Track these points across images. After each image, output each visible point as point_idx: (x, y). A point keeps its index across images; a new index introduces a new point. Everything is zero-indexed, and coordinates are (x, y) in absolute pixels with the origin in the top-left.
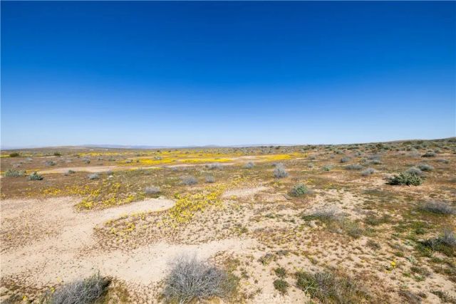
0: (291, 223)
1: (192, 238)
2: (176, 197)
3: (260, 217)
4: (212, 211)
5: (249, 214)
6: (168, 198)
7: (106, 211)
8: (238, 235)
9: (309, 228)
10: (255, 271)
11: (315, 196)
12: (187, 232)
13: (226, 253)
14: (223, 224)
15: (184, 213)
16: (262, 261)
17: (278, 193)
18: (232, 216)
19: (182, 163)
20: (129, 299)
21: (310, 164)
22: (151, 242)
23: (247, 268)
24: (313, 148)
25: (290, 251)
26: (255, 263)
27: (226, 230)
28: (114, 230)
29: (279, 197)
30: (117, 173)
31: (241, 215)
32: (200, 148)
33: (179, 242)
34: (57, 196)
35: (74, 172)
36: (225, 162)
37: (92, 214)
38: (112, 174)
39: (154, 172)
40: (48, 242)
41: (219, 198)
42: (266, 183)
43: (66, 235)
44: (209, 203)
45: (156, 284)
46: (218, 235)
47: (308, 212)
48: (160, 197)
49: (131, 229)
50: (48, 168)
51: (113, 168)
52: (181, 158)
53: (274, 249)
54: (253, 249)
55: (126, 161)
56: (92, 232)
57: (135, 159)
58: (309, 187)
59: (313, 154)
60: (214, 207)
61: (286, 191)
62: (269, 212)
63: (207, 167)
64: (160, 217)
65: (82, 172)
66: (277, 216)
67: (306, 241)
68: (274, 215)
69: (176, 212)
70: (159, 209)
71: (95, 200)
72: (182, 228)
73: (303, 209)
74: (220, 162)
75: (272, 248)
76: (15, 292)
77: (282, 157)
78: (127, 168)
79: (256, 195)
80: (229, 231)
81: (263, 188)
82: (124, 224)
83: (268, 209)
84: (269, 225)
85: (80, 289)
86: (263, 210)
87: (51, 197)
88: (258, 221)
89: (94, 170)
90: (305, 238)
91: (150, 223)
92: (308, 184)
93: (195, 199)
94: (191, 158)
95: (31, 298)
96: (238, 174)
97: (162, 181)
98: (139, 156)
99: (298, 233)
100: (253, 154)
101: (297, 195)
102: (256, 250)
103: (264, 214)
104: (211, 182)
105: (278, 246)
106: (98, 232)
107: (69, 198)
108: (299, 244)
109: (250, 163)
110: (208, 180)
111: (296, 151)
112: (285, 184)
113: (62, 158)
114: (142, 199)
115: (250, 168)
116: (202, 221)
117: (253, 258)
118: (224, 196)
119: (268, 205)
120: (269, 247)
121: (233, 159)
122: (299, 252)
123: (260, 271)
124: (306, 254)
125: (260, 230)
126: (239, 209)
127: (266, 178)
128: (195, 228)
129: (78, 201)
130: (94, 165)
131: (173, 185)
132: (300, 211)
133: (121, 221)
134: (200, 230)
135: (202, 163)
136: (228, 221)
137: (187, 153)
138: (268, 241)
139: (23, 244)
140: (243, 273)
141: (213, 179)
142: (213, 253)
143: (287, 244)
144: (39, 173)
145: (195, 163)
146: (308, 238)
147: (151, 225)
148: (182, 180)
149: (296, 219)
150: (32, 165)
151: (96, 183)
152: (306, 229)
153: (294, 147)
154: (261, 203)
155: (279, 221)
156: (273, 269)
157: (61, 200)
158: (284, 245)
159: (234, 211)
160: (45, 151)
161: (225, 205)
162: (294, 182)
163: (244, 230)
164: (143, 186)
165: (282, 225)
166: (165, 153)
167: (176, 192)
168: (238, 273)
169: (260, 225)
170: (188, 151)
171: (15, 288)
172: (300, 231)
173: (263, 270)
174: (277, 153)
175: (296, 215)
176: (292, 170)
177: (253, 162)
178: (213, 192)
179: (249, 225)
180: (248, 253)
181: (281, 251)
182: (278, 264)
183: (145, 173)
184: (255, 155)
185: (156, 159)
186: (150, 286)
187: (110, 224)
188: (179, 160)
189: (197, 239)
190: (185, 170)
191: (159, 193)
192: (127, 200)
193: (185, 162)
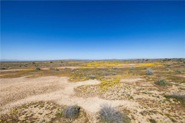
0: (157, 98)
1: (108, 97)
2: (101, 80)
3: (139, 93)
4: (116, 87)
5: (133, 91)
6: (98, 80)
7: (77, 82)
8: (129, 100)
9: (169, 102)
10: (138, 118)
11: (172, 86)
12: (106, 95)
13: (123, 106)
14: (121, 93)
15: (104, 87)
16: (142, 113)
17: (148, 82)
18: (125, 90)
19: (102, 66)
20: (87, 116)
21: (167, 69)
22: (93, 96)
23: (134, 115)
24: (169, 60)
25: (158, 112)
26: (138, 114)
27: (123, 96)
28: (80, 90)
29: (149, 84)
30: (80, 69)
31: (130, 91)
32: (109, 60)
33: (103, 98)
34: (63, 76)
35: (67, 68)
36: (120, 66)
37: (73, 83)
38: (78, 69)
39: (92, 69)
40: (62, 91)
41: (118, 82)
42: (141, 77)
43: (66, 89)
44: (115, 84)
45: (95, 113)
46: (119, 98)
47: (167, 94)
48: (95, 79)
49: (85, 90)
50: (59, 67)
51: (78, 67)
52: (102, 64)
53: (148, 109)
54: (137, 107)
55: (82, 65)
56: (73, 89)
57: (85, 64)
58: (167, 80)
59: (169, 63)
60: (116, 86)
61: (153, 82)
62: (144, 91)
63: (112, 68)
64: (95, 87)
65: (69, 68)
66: (148, 93)
67: (167, 108)
68: (147, 93)
69: (101, 86)
70: (95, 84)
71: (73, 78)
72: (104, 93)
73: (164, 92)
74: (118, 66)
75: (147, 108)
76: (54, 105)
77: (150, 64)
78: (82, 67)
79: (136, 82)
80: (124, 97)
81: (140, 79)
82: (83, 88)
83: (143, 89)
84: (144, 97)
85: (72, 109)
86: (141, 89)
87: (61, 76)
88: (138, 95)
89: (73, 68)
90: (167, 107)
91: (92, 89)
92: (167, 79)
93: (109, 81)
94: (106, 64)
95: (59, 108)
96: (127, 72)
97: (95, 73)
98: (86, 63)
99: (162, 104)
100: (133, 63)
101: (160, 84)
102: (138, 108)
103: (141, 91)
104: (115, 75)
105: (150, 108)
106: (75, 90)
107: (66, 77)
108: (163, 110)
109: (132, 67)
110: (113, 74)
111: (158, 62)
112: (152, 78)
113: (63, 63)
114: (88, 80)
115: (132, 69)
116: (112, 91)
117: (137, 111)
118: (121, 81)
119: (143, 87)
120: (145, 108)
121: (124, 65)
122: (163, 113)
123: (141, 118)
124: (168, 115)
125: (140, 99)
126: (128, 87)
127: (141, 75)
128: (110, 93)
129: (69, 78)
130: (73, 66)
131: (99, 75)
132: (162, 92)
134: (111, 95)
135: (110, 66)
136: (123, 93)
137: (104, 62)
138: (145, 105)
139: (55, 90)
140: (132, 117)
142: (118, 105)
143: (156, 108)
144: (58, 68)
145: (107, 66)
146: (169, 107)
147: (92, 90)
148: (103, 73)
149: (160, 96)
150: (56, 66)
151: (73, 72)
152: (167, 102)
153: (157, 60)
154: (139, 86)
155: (150, 96)
156: (148, 119)
157: (64, 77)
158: (154, 108)
159: (126, 88)
161: (122, 85)
162: (158, 78)
163: (132, 98)
164: (89, 75)
165: (152, 98)
166: (96, 62)
167: (101, 78)
168: (130, 116)
169: (140, 96)
170: (104, 61)
171: (54, 104)
172: (163, 103)
173: (143, 118)
174: (147, 63)
175: (160, 94)
176: (156, 71)
178: (116, 79)
179: (134, 96)
180: (134, 108)
181: (152, 111)
182: (150, 117)
183: (89, 70)
184: (135, 63)
185: (92, 64)
186: (94, 113)
187: (79, 87)
188: (101, 65)
189: (110, 98)
190: (104, 69)
191: (94, 78)
192: (84, 79)
193: (103, 66)
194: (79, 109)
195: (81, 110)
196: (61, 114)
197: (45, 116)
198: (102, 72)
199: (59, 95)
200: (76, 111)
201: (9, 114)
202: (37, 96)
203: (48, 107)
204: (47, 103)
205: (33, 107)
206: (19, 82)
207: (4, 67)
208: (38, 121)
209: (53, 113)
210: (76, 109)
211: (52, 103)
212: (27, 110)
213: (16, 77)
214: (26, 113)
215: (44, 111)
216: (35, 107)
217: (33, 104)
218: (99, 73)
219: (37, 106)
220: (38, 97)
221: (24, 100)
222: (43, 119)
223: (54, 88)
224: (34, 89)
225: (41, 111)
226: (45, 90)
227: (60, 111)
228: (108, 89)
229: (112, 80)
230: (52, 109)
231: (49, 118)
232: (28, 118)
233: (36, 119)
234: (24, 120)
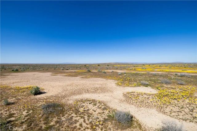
1: (173, 114)
2: (157, 89)
4: (186, 103)
6: (153, 88)
7: (126, 88)
12: (168, 109)
15: (165, 98)
19: (158, 71)
22: (148, 107)
28: (130, 96)
30: (128, 73)
32: (168, 64)
33: (165, 113)
35: (113, 72)
36: (192, 73)
37: (121, 88)
38: (125, 73)
39: (143, 74)
40: (110, 94)
43: (115, 93)
44: (183, 97)
45: (154, 129)
48: (149, 87)
49: (137, 98)
51: (125, 71)
52: (157, 69)
55: (130, 69)
56: (122, 94)
57: (133, 68)
60: (187, 101)
63: (176, 75)
64: (150, 97)
65: (116, 72)
69: (160, 96)
70: (149, 92)
71: (121, 83)
72: (165, 106)
74: (187, 73)
76: (105, 106)
78: (131, 72)
82: (134, 95)
87: (109, 79)
89: (119, 71)
91: (145, 98)
93: (171, 93)
94: (164, 69)
95: (109, 110)
97: (148, 79)
98: (135, 67)
104: (182, 84)
106: (125, 95)
110: (179, 83)
113: (109, 67)
114: (140, 86)
116: (179, 106)
128: (176, 109)
129: (116, 82)
130: (119, 70)
131: (155, 82)
133: (133, 93)
134: (178, 112)
135: (172, 72)
137: (160, 66)
139: (105, 92)
141: (183, 82)
144: (105, 71)
145: (166, 72)
148: (160, 80)
150: (102, 68)
151: (121, 76)
157: (111, 81)
160: (105, 64)
164: (139, 80)
166: (147, 66)
167: (158, 86)
170: (161, 65)
171: (105, 105)
178: (185, 91)
183: (139, 75)
185: (143, 68)
186: (152, 129)
187: (128, 93)
188: (156, 70)
189: (177, 116)
190: (161, 75)
191: (148, 85)
192: (134, 85)
193: (160, 71)
194: (132, 117)
195: (133, 119)
196: (113, 117)
197: (98, 114)
198: (159, 79)
199: (108, 98)
200: (129, 118)
201: (73, 104)
202: (90, 94)
203: (100, 107)
204: (99, 103)
205: (88, 103)
206: (77, 80)
207: (68, 68)
208: (93, 116)
209: (104, 114)
210: (128, 116)
211: (103, 104)
212: (84, 104)
213: (75, 76)
214: (84, 107)
215: (97, 109)
216: (90, 104)
217: (88, 101)
218: (154, 80)
219: (91, 103)
220: (92, 96)
221: (81, 95)
222: (97, 116)
223: (103, 90)
224: (88, 88)
225: (94, 108)
226: (96, 90)
227: (110, 113)
228: (171, 102)
229: (177, 91)
230: (103, 109)
231: (102, 117)
232: (86, 112)
233: (91, 114)
234: (83, 113)
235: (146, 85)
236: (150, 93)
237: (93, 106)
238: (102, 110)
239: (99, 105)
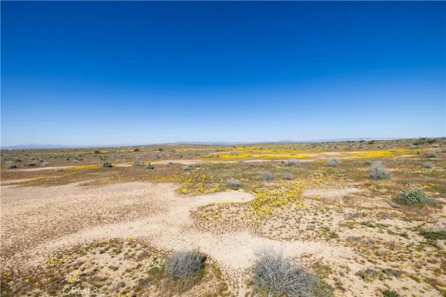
0: (402, 238)
1: (274, 233)
2: (254, 191)
3: (354, 224)
4: (293, 209)
5: (337, 219)
6: (247, 191)
7: (197, 197)
8: (327, 240)
9: (434, 249)
10: (353, 285)
11: (441, 208)
12: (268, 226)
13: (313, 256)
14: (306, 224)
15: (264, 208)
16: (362, 276)
17: (377, 198)
18: (316, 217)
19: (257, 159)
20: (222, 277)
21: (427, 164)
22: (236, 230)
23: (342, 279)
24: (431, 142)
25: (404, 273)
26: (352, 276)
27: (311, 232)
28: (204, 214)
29: (378, 202)
30: (203, 166)
31: (329, 218)
32: (273, 143)
33: (262, 235)
34: (163, 182)
35: (172, 164)
36: (303, 159)
37: (187, 199)
38: (199, 166)
39: (233, 166)
40: (161, 216)
41: (298, 197)
42: (357, 184)
43: (172, 213)
44: (290, 200)
45: (243, 270)
46: (302, 236)
47: (428, 227)
48: (240, 190)
49: (218, 216)
50: (155, 160)
51: (199, 161)
52: (256, 153)
53: (377, 266)
54: (349, 259)
55: (208, 155)
56: (189, 213)
57: (215, 154)
58: (428, 193)
59: (431, 150)
60: (294, 205)
61: (390, 197)
62: (366, 220)
63: (282, 162)
64: (242, 209)
65: (178, 164)
66: (378, 225)
67: (430, 265)
68: (373, 224)
69: (257, 205)
70: (239, 200)
71: (189, 187)
72: (263, 222)
73: (420, 223)
74: (297, 158)
75: (375, 263)
76: (146, 249)
77: (379, 153)
78: (209, 162)
79: (345, 197)
80: (315, 234)
81: (355, 190)
82: (212, 210)
83: (364, 215)
84: (367, 234)
85: (187, 258)
86: (357, 215)
87: (160, 182)
88: (351, 228)
89: (186, 162)
90: (429, 261)
91: (233, 212)
92: (427, 190)
93: (274, 195)
94: (266, 153)
95: (155, 257)
96: (320, 172)
97: (240, 175)
98: (218, 151)
99: (415, 253)
100: (336, 149)
101: (407, 203)
102: (352, 261)
103: (359, 220)
104: (289, 179)
105: (383, 262)
106: (193, 214)
107: (171, 184)
108: (419, 268)
109: (334, 160)
110: (286, 177)
111: (400, 146)
112: (386, 187)
113: (164, 152)
114: (224, 190)
115: (334, 166)
116: (282, 218)
117: (348, 270)
118: (305, 194)
119: (363, 211)
120: (370, 261)
121: (312, 155)
122: (419, 277)
123: (361, 287)
124: (433, 283)
125: (356, 239)
126: (325, 210)
127: (358, 179)
128: (278, 223)
129: (177, 187)
130: (185, 159)
131: (251, 179)
132: (415, 224)
133: (210, 207)
134: (281, 227)
135: (278, 159)
136: (313, 223)
137: (261, 149)
138: (369, 254)
139: (147, 215)
140: (337, 284)
141: (291, 176)
142: (299, 253)
143: (398, 264)
144: (152, 163)
145: (270, 158)
146: (435, 262)
147: (234, 214)
148: (259, 175)
149: (410, 234)
150: (146, 158)
151: (188, 173)
152: (429, 249)
153: (397, 141)
154: (353, 207)
155: (382, 233)
156: (379, 289)
157: (165, 185)
158: (393, 263)
159: (318, 213)
160: (153, 147)
161: (307, 204)
162: (401, 186)
163: (334, 236)
164: (225, 178)
165: (387, 238)
166: (240, 148)
167: (254, 186)
168: (331, 282)
169: (356, 233)
170: (262, 146)
171: (145, 247)
172: (419, 250)
173: (365, 287)
174: (370, 149)
175: (409, 229)
176: (397, 170)
177: (338, 159)
178: (292, 189)
179: (340, 231)
180: (342, 262)
181: (390, 270)
182: (385, 285)
183: (225, 167)
184: (339, 151)
185: (232, 154)
186: (239, 271)
187: (201, 208)
188: (255, 156)
189: (279, 235)
190: (261, 166)
191: (238, 186)
192: (213, 190)
193: (260, 158)
194: (204, 259)
195: (207, 262)
196: (162, 272)
197: (123, 274)
198: (257, 172)
199: (154, 226)
200: (197, 264)
201: (44, 267)
202: (106, 226)
203: (130, 254)
204: (129, 244)
205: (98, 252)
206: (65, 195)
207: (34, 162)
208: (109, 284)
209: (142, 268)
210: (195, 259)
211: (141, 244)
212: (83, 258)
213: (59, 184)
214: (82, 267)
215: (122, 261)
216: (102, 252)
217: (98, 246)
218: (250, 175)
219: (107, 249)
220: (109, 231)
221: (77, 235)
222: (120, 281)
223: (144, 209)
224: (100, 211)
225: (115, 261)
226: (122, 214)
227: (158, 263)
228: (273, 213)
229: (283, 192)
230: (140, 258)
231: (134, 279)
232: (87, 278)
233: (105, 279)
234: (78, 282)
235: (236, 187)
236: (241, 201)
237: (113, 257)
238: (137, 261)
239: (130, 251)
